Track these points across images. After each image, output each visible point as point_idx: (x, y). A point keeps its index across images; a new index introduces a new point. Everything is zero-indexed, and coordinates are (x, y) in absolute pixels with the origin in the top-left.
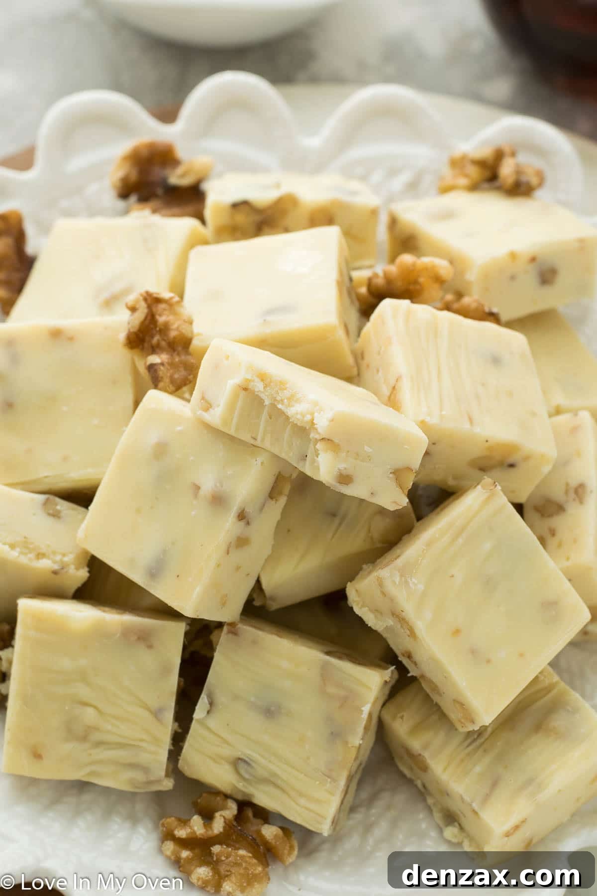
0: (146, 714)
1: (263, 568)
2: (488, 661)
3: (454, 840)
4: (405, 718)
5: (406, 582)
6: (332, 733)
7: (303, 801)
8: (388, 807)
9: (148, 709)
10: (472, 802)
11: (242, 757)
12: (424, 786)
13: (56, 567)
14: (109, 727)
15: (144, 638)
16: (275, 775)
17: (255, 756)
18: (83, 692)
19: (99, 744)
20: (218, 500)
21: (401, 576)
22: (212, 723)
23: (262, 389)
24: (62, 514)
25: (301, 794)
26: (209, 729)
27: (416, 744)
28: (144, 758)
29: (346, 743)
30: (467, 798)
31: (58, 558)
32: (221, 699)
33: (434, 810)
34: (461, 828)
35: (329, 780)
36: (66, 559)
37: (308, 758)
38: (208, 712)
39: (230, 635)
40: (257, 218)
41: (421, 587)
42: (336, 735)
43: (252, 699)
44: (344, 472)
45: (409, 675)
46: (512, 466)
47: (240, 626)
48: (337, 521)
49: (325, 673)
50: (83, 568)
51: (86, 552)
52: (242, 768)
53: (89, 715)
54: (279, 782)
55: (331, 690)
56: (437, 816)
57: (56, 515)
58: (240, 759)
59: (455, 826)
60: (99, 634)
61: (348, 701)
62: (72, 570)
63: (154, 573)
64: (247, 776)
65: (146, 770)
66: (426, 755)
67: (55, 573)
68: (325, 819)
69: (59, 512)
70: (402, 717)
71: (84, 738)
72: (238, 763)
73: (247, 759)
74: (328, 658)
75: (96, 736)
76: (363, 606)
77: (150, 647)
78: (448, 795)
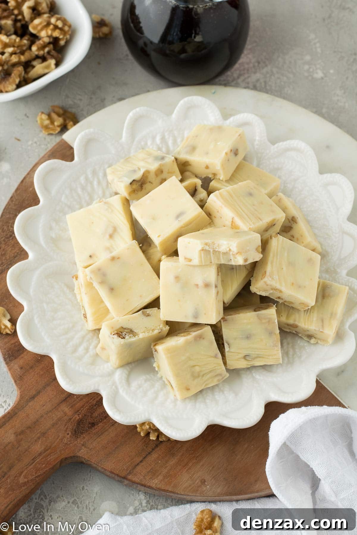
0: (213, 359)
1: (223, 297)
2: (305, 287)
3: (315, 343)
4: (283, 316)
5: (273, 278)
6: (270, 333)
7: (271, 357)
8: (288, 344)
9: (212, 357)
10: (319, 329)
11: (246, 355)
12: (296, 332)
13: (160, 331)
14: (204, 369)
15: (200, 337)
16: (258, 355)
17: (250, 352)
18: (192, 363)
19: (203, 375)
20: (207, 285)
21: (270, 277)
22: (232, 350)
23: (208, 248)
24: (150, 314)
25: (269, 356)
26: (231, 352)
27: (291, 321)
28: (218, 372)
29: (275, 334)
30: (317, 329)
31: (158, 328)
32: (231, 341)
33: (303, 337)
34: (315, 338)
35: (275, 347)
36: (161, 327)
37: (266, 344)
38: (229, 347)
39: (225, 322)
40: (140, 184)
41: (277, 277)
42: (271, 333)
43: (241, 336)
44: (245, 258)
45: (280, 303)
46: (274, 225)
47: (226, 317)
48: (235, 270)
49: (259, 317)
50: (166, 326)
51: (164, 321)
52: (248, 358)
53: (197, 369)
54: (261, 356)
55: (264, 321)
56: (306, 338)
57: (148, 315)
58: (245, 356)
59: (313, 339)
60: (188, 343)
61: (270, 321)
62: (164, 329)
63: (196, 317)
64: (250, 359)
65: (220, 375)
66: (296, 323)
67: (160, 333)
68: (280, 358)
69: (149, 314)
70: (282, 316)
71: (199, 376)
72: (245, 357)
73: (247, 355)
74: (257, 313)
75: (202, 374)
76: (260, 291)
77: (204, 339)
78: (308, 331)
